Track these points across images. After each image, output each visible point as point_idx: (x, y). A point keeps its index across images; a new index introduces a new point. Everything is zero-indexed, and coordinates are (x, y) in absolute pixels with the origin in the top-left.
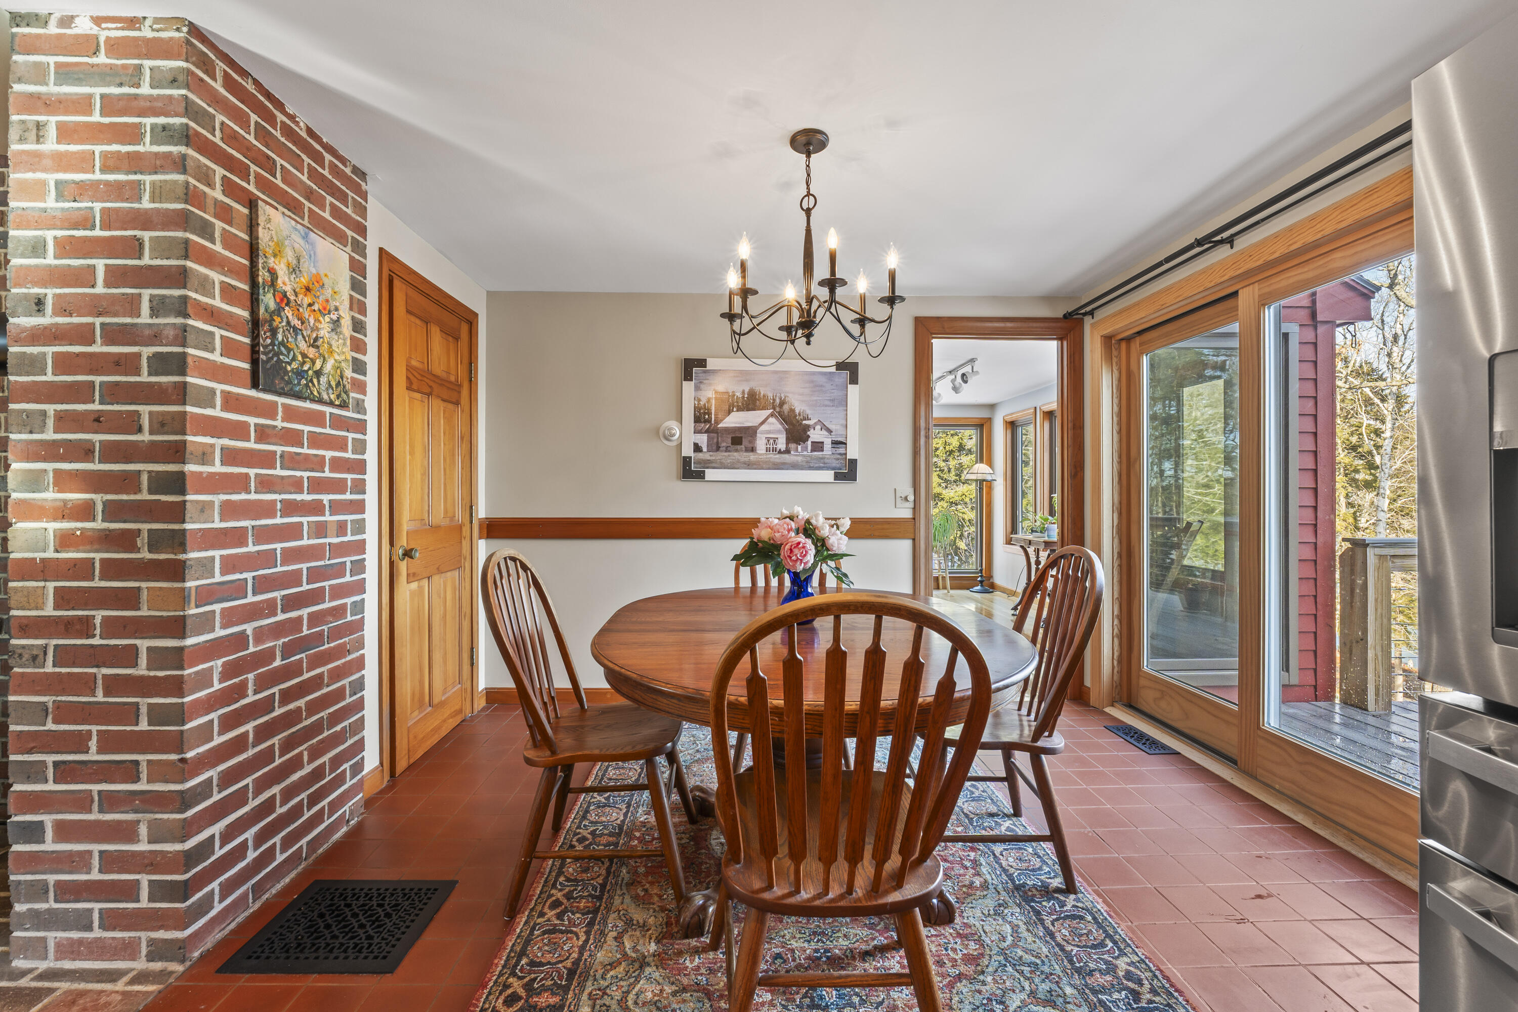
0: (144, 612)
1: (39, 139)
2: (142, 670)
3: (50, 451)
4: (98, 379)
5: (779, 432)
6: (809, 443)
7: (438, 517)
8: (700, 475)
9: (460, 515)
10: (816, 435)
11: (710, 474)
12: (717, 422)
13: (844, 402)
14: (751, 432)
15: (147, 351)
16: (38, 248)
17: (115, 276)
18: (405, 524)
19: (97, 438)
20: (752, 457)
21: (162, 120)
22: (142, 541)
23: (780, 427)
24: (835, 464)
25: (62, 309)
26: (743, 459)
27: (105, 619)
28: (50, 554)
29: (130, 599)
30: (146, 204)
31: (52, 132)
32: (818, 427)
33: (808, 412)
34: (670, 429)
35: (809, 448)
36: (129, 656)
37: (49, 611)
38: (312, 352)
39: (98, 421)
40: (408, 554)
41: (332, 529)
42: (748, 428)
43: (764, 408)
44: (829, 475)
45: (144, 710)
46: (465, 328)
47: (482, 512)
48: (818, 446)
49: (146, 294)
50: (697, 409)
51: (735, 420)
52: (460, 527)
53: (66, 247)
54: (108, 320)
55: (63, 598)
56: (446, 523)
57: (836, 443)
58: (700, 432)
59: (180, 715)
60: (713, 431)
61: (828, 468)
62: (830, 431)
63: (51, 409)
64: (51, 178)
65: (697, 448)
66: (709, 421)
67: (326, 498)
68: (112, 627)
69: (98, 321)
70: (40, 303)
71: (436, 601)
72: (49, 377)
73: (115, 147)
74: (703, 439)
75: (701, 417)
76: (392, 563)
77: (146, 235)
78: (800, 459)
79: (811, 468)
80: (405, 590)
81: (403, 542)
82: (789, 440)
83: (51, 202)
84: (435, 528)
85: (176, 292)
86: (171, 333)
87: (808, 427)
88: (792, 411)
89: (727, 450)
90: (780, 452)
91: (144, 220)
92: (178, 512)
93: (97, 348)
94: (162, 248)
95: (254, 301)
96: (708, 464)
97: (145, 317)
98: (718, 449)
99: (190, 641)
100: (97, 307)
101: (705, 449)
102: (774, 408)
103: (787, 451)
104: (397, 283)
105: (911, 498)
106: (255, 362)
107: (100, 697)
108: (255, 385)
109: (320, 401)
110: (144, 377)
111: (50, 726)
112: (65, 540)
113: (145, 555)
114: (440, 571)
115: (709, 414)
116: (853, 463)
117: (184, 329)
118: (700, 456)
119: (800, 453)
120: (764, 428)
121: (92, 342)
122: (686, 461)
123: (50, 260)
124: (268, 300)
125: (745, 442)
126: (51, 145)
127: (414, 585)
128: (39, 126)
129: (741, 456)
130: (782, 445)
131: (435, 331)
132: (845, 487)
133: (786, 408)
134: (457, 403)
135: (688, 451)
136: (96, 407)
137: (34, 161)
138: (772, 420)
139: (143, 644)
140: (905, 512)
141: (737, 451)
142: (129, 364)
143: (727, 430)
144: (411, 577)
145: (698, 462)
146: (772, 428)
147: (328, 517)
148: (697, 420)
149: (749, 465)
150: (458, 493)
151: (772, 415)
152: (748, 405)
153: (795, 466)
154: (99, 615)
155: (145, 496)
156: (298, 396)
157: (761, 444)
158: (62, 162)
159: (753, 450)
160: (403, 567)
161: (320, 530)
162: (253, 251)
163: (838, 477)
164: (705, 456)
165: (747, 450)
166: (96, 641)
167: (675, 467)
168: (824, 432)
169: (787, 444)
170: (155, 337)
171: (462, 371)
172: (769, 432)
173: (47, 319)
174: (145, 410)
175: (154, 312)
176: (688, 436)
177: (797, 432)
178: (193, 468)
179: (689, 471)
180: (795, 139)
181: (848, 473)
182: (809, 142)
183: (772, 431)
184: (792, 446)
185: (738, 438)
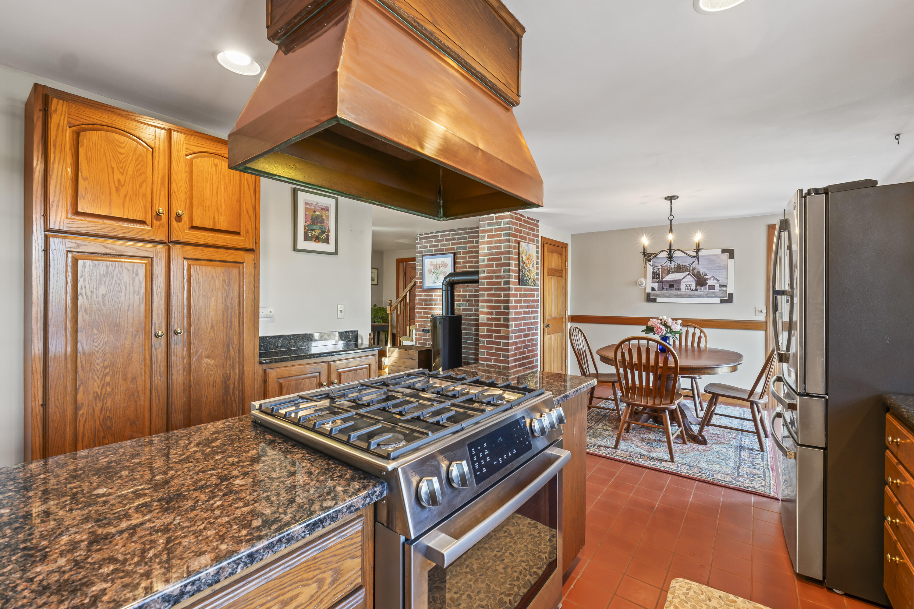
0: (502, 334)
1: (484, 238)
2: (501, 346)
3: (486, 301)
4: (494, 286)
5: (692, 281)
6: (707, 286)
7: (556, 315)
8: (654, 300)
9: (562, 314)
10: (710, 283)
11: (659, 300)
12: (662, 278)
13: (726, 268)
14: (678, 282)
15: (503, 280)
16: (484, 261)
17: (497, 265)
18: (547, 317)
19: (494, 298)
20: (679, 292)
21: (505, 232)
22: (502, 320)
23: (692, 279)
24: (721, 295)
25: (488, 272)
26: (674, 293)
27: (495, 336)
28: (486, 322)
29: (499, 332)
30: (503, 250)
31: (486, 237)
32: (712, 279)
33: (707, 272)
34: (641, 282)
35: (707, 288)
36: (499, 343)
37: (486, 333)
38: (529, 274)
39: (494, 295)
40: (548, 326)
41: (532, 318)
42: (677, 280)
43: (684, 272)
44: (718, 300)
45: (502, 355)
46: (564, 250)
47: (569, 313)
48: (712, 287)
49: (502, 268)
50: (653, 273)
51: (671, 277)
52: (562, 318)
53: (489, 260)
54: (496, 274)
55: (488, 331)
56: (558, 317)
57: (721, 286)
58: (654, 282)
59: (508, 356)
60: (660, 282)
61: (717, 297)
62: (718, 281)
63: (486, 292)
64: (486, 246)
65: (653, 289)
66: (659, 278)
67: (531, 310)
68: (497, 337)
69: (494, 275)
70: (484, 271)
71: (555, 342)
72: (486, 286)
73: (497, 239)
74: (656, 286)
75: (655, 276)
76: (544, 328)
77: (502, 256)
78: (702, 293)
79: (708, 297)
80: (547, 337)
81: (546, 322)
82: (697, 285)
83: (486, 251)
84: (555, 318)
85: (508, 268)
86: (507, 276)
87: (707, 279)
88: (699, 272)
89: (667, 289)
90: (692, 290)
91: (502, 253)
92: (508, 314)
93: (494, 280)
94: (506, 259)
95: (519, 265)
96: (658, 296)
97: (502, 274)
98: (663, 289)
99: (510, 341)
100: (494, 271)
101: (657, 289)
102: (690, 271)
103: (696, 290)
104: (545, 245)
105: (764, 311)
106: (519, 279)
107: (494, 351)
108: (519, 285)
109: (530, 285)
110: (502, 286)
111: (486, 356)
112: (488, 319)
113: (502, 323)
114: (556, 332)
115: (659, 275)
116: (731, 295)
117: (509, 275)
118: (654, 292)
119: (702, 290)
120: (684, 280)
122: (648, 294)
123: (486, 263)
124: (521, 264)
125: (675, 286)
126: (486, 240)
127: (549, 336)
128: (484, 236)
129: (673, 292)
130: (693, 287)
131: (555, 255)
132: (726, 305)
133: (695, 271)
134: (561, 276)
135: (649, 290)
136: (494, 292)
137: (483, 243)
138: (689, 277)
139: (502, 341)
140: (761, 318)
141: (671, 290)
142: (499, 283)
143: (667, 282)
144: (549, 333)
145: (653, 295)
146: (689, 280)
147: (531, 315)
148: (653, 278)
149: (677, 296)
150: (561, 307)
151: (688, 274)
152: (677, 270)
153: (699, 296)
154: (494, 334)
155: (502, 310)
156: (526, 285)
157: (683, 287)
158: (488, 243)
159: (679, 289)
160: (546, 329)
161: (530, 318)
162: (519, 254)
163: (722, 301)
164: (657, 292)
165: (676, 290)
166: (493, 340)
167: (644, 297)
168: (715, 281)
169: (696, 287)
170: (504, 277)
171: (563, 265)
172: (687, 282)
173: (486, 275)
174: (502, 292)
175: (504, 272)
176: (649, 284)
177: (701, 281)
178: (510, 305)
179: (649, 299)
180: (666, 198)
181: (728, 299)
182: (671, 198)
183: (689, 281)
184: (699, 287)
185: (672, 285)
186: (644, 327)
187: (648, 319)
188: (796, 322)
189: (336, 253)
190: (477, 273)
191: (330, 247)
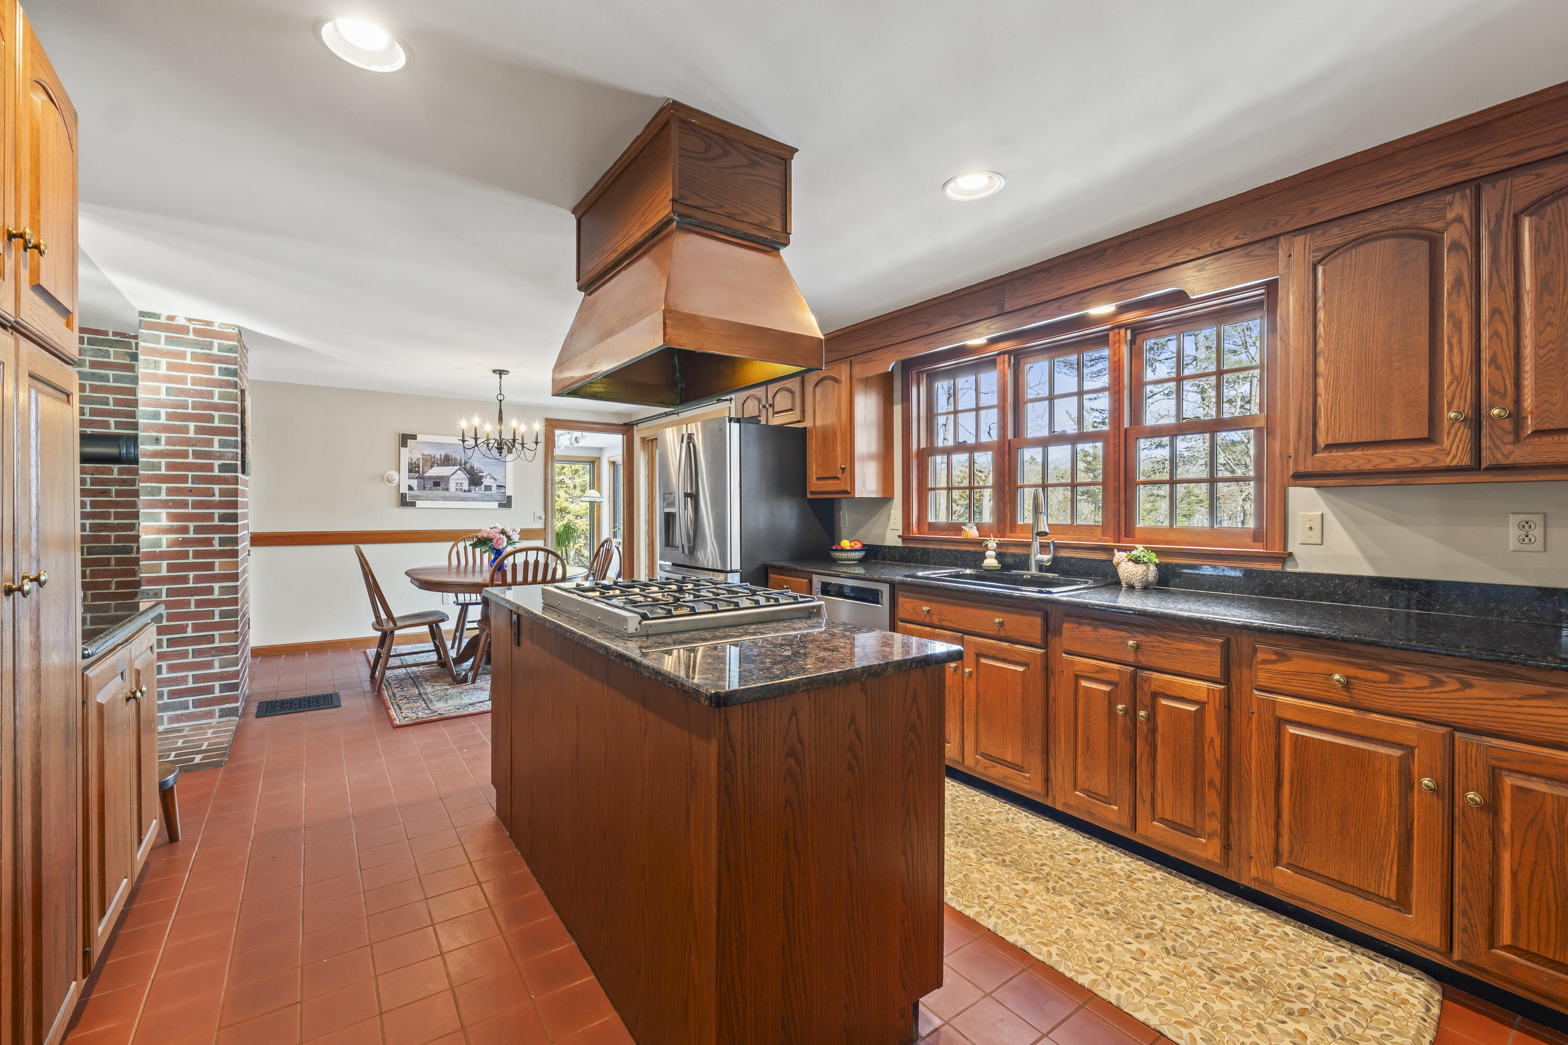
0: (216, 572)
1: (155, 368)
2: (216, 596)
3: (165, 504)
4: (190, 474)
5: (464, 479)
6: (483, 486)
8: (413, 504)
10: (487, 482)
11: (419, 504)
12: (423, 473)
13: (504, 464)
14: (446, 479)
15: (217, 462)
16: (156, 416)
17: (200, 430)
19: (190, 498)
20: (446, 493)
22: (216, 542)
23: (464, 476)
24: (499, 498)
25: (169, 442)
26: (441, 495)
27: (195, 576)
28: (164, 549)
29: (209, 567)
30: (216, 400)
31: (163, 366)
32: (489, 477)
33: (482, 468)
34: (392, 476)
35: (483, 489)
36: (209, 591)
37: (164, 573)
39: (190, 491)
42: (444, 477)
43: (454, 465)
44: (495, 505)
45: (217, 613)
48: (488, 488)
49: (217, 438)
50: (410, 464)
51: (436, 471)
53: (172, 416)
54: (195, 448)
55: (171, 568)
57: (499, 487)
58: (412, 478)
60: (421, 478)
61: (494, 501)
62: (495, 480)
63: (164, 486)
64: (164, 386)
65: (410, 488)
66: (419, 472)
68: (199, 579)
69: (190, 449)
70: (156, 439)
72: (163, 472)
73: (199, 375)
74: (414, 483)
75: (413, 468)
77: (216, 414)
78: (477, 495)
79: (484, 500)
82: (470, 484)
83: (163, 396)
85: (233, 438)
86: (231, 455)
87: (482, 477)
88: (472, 467)
89: (430, 489)
90: (465, 491)
91: (216, 407)
92: (234, 529)
93: (190, 460)
94: (222, 419)
96: (418, 498)
97: (216, 448)
98: (424, 488)
100: (190, 442)
101: (415, 488)
102: (461, 465)
103: (469, 491)
105: (543, 517)
106: (243, 462)
107: (193, 609)
110: (216, 473)
112: (172, 543)
113: (217, 548)
115: (419, 467)
116: (509, 498)
117: (236, 454)
118: (412, 492)
119: (478, 491)
120: (454, 476)
121: (187, 457)
122: (403, 496)
123: (163, 421)
125: (442, 485)
126: (163, 371)
128: (155, 362)
129: (439, 492)
130: (466, 487)
132: (505, 511)
133: (468, 466)
135: (404, 489)
136: (189, 485)
138: (459, 472)
139: (216, 585)
140: (539, 525)
141: (437, 490)
143: (430, 478)
145: (411, 497)
146: (460, 477)
148: (410, 471)
149: (445, 499)
151: (459, 469)
152: (444, 463)
153: (474, 499)
154: (191, 574)
155: (216, 523)
157: (452, 486)
158: (170, 379)
159: (447, 489)
163: (500, 505)
164: (416, 492)
165: (443, 489)
166: (190, 585)
167: (395, 498)
168: (492, 480)
169: (469, 486)
170: (220, 456)
172: (458, 479)
173: (162, 447)
174: (216, 487)
175: (220, 446)
176: (405, 481)
177: (475, 480)
178: (239, 511)
179: (404, 502)
180: (494, 371)
181: (507, 503)
182: (501, 372)
183: (459, 479)
184: (472, 487)
185: (437, 483)
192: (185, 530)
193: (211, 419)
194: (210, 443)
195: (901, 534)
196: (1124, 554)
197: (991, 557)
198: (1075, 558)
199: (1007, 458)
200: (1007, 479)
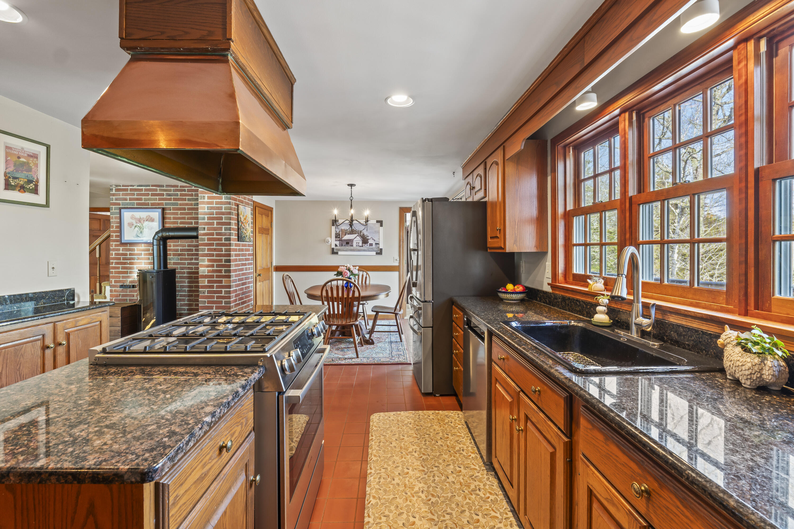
0: (223, 284)
1: (204, 199)
2: (223, 294)
3: (206, 255)
4: (215, 242)
6: (369, 244)
7: (264, 266)
8: (337, 253)
9: (269, 265)
10: (370, 241)
11: (340, 253)
12: (342, 238)
13: (379, 232)
14: (352, 241)
15: (224, 237)
16: (204, 219)
17: (218, 224)
18: (258, 268)
19: (215, 253)
20: (352, 248)
22: (223, 271)
23: (360, 239)
24: (376, 250)
25: (209, 229)
26: (349, 249)
27: (216, 286)
28: (206, 274)
29: (221, 282)
30: (223, 210)
31: (206, 198)
32: (371, 239)
33: (368, 235)
34: (328, 240)
36: (221, 292)
37: (206, 284)
38: (245, 232)
39: (215, 250)
40: (259, 275)
41: (248, 269)
42: (351, 239)
43: (355, 234)
44: (374, 253)
45: (223, 302)
46: (270, 212)
47: (274, 264)
48: (371, 245)
49: (223, 227)
50: (336, 234)
51: (347, 237)
52: (269, 268)
53: (209, 218)
55: (209, 282)
56: (266, 267)
57: (376, 244)
58: (337, 241)
59: (230, 303)
60: (341, 241)
61: (374, 251)
62: (375, 240)
63: (206, 248)
64: (206, 206)
65: (336, 245)
66: (339, 238)
67: (247, 262)
68: (217, 287)
69: (215, 232)
70: (204, 228)
71: (264, 288)
72: (206, 242)
73: (218, 200)
74: (338, 243)
75: (337, 236)
76: (256, 277)
77: (223, 216)
78: (366, 248)
79: (369, 251)
80: (258, 284)
81: (258, 272)
82: (363, 243)
83: (206, 210)
84: (264, 269)
85: (229, 226)
86: (228, 234)
87: (368, 239)
88: (364, 234)
89: (345, 246)
90: (360, 246)
91: (223, 213)
92: (229, 266)
93: (215, 237)
94: (226, 218)
95: (238, 224)
96: (339, 250)
97: (223, 231)
98: (342, 245)
99: (231, 289)
100: (215, 229)
102: (358, 234)
103: (362, 246)
104: (257, 208)
105: (398, 260)
106: (238, 236)
107: (215, 299)
108: (238, 241)
109: (247, 242)
110: (223, 242)
111: (206, 305)
112: (209, 271)
113: (224, 274)
114: (265, 280)
115: (340, 235)
116: (381, 250)
117: (230, 233)
119: (366, 246)
120: (355, 239)
121: (214, 235)
122: (333, 249)
123: (206, 221)
124: (240, 224)
125: (350, 244)
126: (206, 200)
127: (260, 283)
128: (204, 196)
129: (349, 247)
130: (361, 244)
131: (264, 216)
132: (379, 256)
133: (362, 234)
134: (268, 234)
135: (333, 246)
136: (215, 247)
137: (203, 203)
138: (358, 237)
139: (223, 290)
140: (396, 264)
141: (347, 246)
142: (221, 239)
143: (345, 240)
144: (260, 281)
145: (336, 249)
147: (247, 267)
148: (336, 237)
149: (351, 250)
150: (269, 259)
152: (351, 233)
153: (364, 251)
154: (215, 285)
155: (223, 263)
156: (243, 241)
157: (355, 244)
158: (208, 203)
159: (352, 246)
160: (258, 278)
161: (246, 269)
162: (238, 215)
163: (377, 253)
164: (338, 247)
166: (215, 289)
167: (330, 251)
168: (373, 241)
170: (225, 234)
171: (269, 225)
173: (206, 231)
174: (223, 248)
175: (225, 230)
176: (333, 242)
177: (365, 241)
178: (231, 258)
179: (334, 252)
180: (348, 185)
181: (380, 252)
182: (351, 185)
183: (357, 240)
184: (364, 245)
185: (348, 243)
186: (336, 273)
187: (338, 267)
188: (421, 266)
189: (47, 205)
190: (196, 229)
191: (40, 199)
192: (213, 266)
193: (221, 218)
194: (221, 229)
195: (550, 282)
196: (734, 334)
197: (602, 312)
198: (683, 327)
199: (628, 215)
200: (628, 236)
